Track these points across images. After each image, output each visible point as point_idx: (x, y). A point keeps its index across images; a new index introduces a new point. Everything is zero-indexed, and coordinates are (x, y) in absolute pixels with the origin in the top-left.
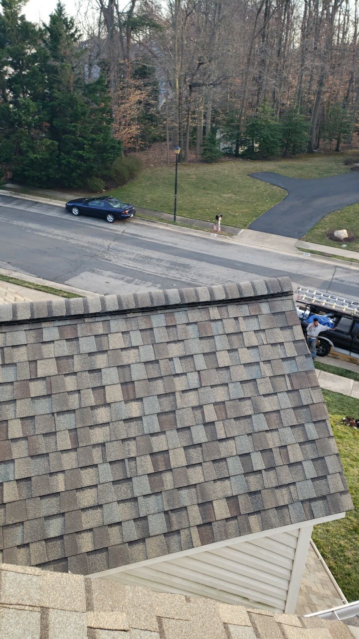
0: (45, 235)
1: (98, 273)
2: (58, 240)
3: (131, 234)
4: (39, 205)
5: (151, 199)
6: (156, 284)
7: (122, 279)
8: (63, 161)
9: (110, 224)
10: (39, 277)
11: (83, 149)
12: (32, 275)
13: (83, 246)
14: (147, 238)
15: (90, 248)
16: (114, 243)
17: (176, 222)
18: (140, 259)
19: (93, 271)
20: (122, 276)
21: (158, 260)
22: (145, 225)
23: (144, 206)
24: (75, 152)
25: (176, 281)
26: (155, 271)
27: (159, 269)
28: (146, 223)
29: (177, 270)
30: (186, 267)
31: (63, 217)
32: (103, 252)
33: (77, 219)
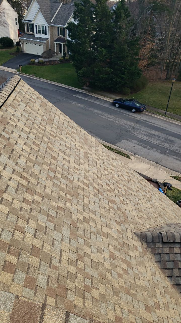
0: (104, 117)
1: (130, 141)
2: (110, 121)
3: (144, 120)
4: (99, 100)
5: (153, 101)
6: (158, 150)
7: (141, 145)
8: (114, 80)
9: (133, 114)
10: (104, 141)
11: (124, 74)
12: (101, 139)
13: (121, 125)
14: (152, 123)
15: (125, 127)
16: (136, 125)
17: (166, 115)
18: (149, 135)
19: (127, 140)
20: (141, 144)
21: (158, 136)
22: (150, 115)
23: (149, 105)
24: (120, 75)
25: (168, 149)
26: (157, 143)
27: (159, 141)
28: (150, 114)
29: (168, 143)
30: (172, 141)
31: (111, 108)
32: (131, 129)
33: (117, 109)
